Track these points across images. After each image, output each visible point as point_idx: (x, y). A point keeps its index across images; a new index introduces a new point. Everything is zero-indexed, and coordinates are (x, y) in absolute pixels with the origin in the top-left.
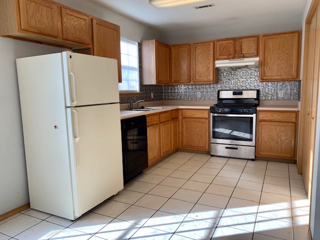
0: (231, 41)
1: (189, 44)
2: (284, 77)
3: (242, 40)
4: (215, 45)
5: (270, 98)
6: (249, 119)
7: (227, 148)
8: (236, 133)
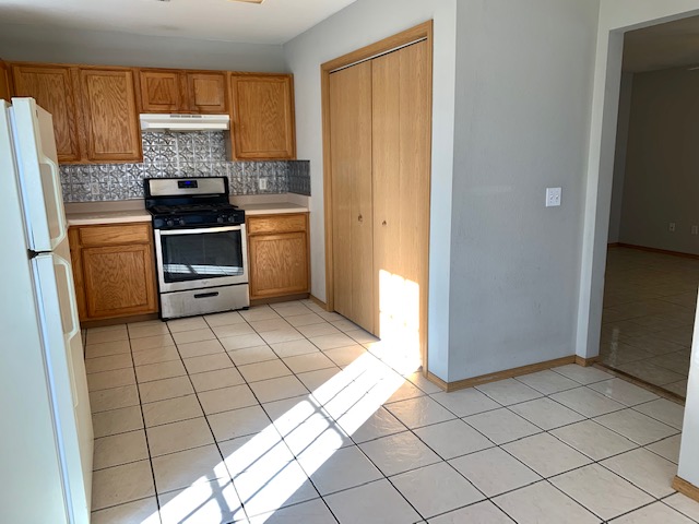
0: (172, 76)
1: (66, 68)
2: (273, 154)
3: (194, 76)
4: (137, 79)
5: (245, 192)
6: (233, 236)
7: (196, 296)
8: (200, 269)
